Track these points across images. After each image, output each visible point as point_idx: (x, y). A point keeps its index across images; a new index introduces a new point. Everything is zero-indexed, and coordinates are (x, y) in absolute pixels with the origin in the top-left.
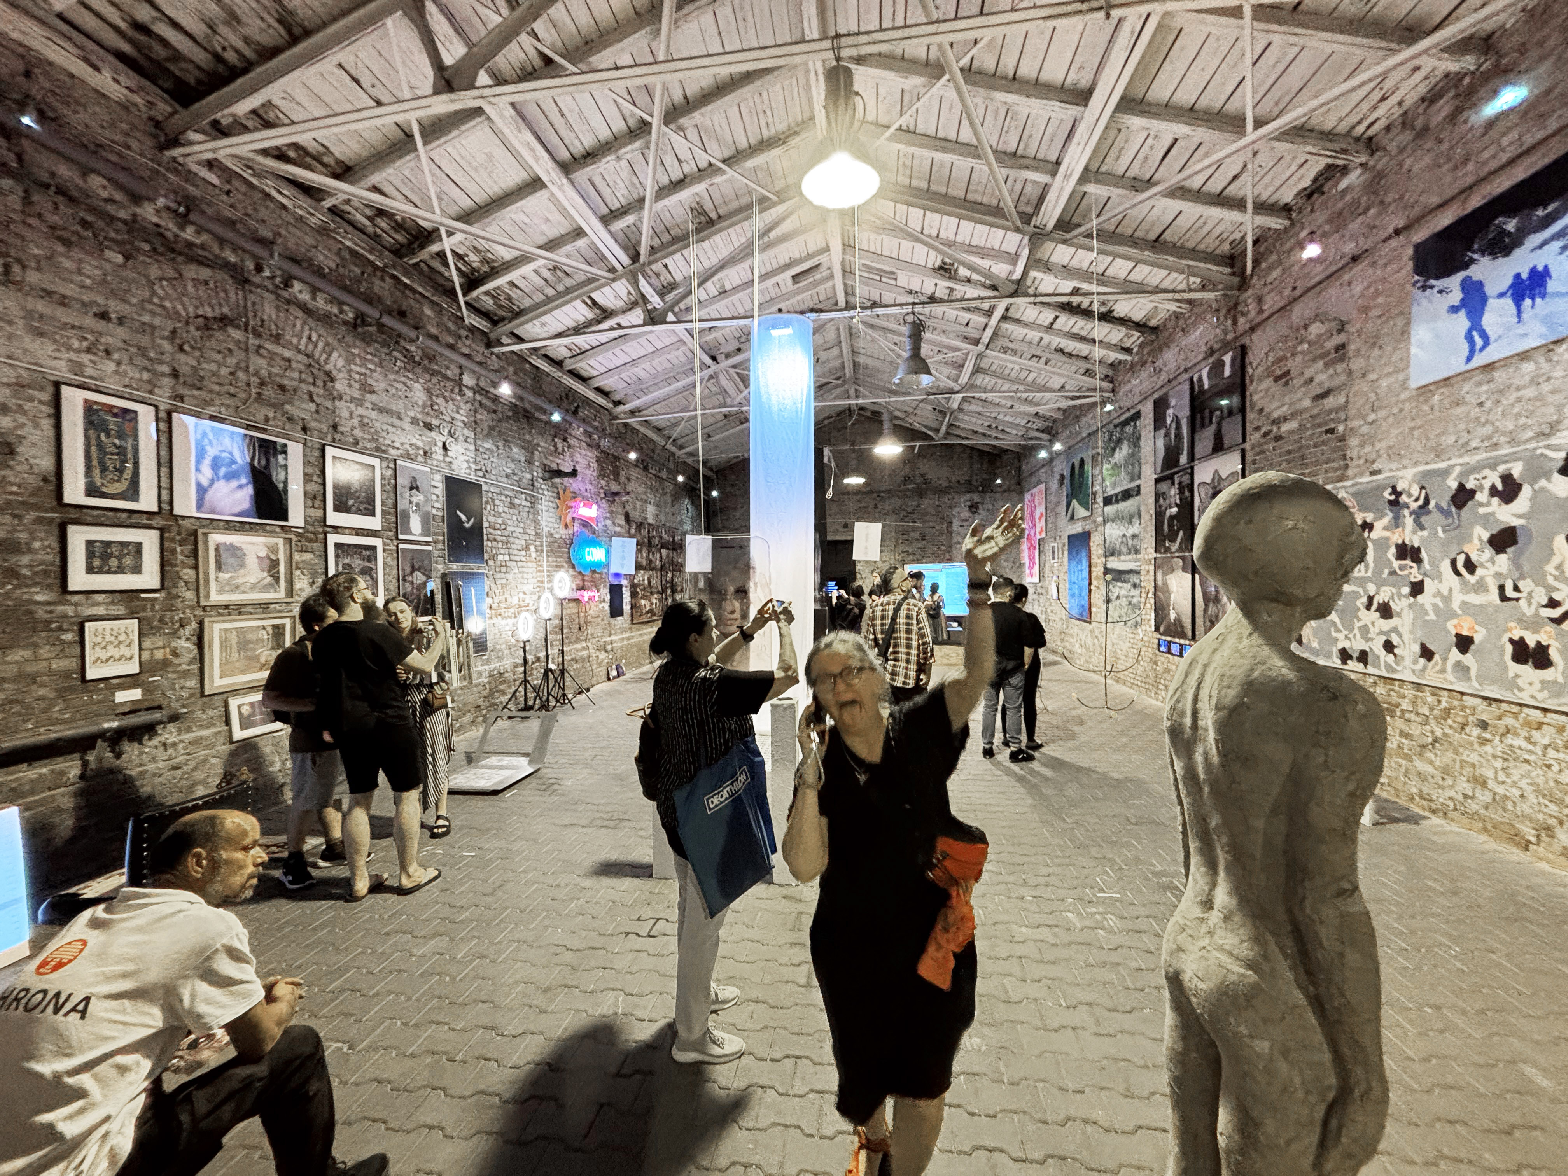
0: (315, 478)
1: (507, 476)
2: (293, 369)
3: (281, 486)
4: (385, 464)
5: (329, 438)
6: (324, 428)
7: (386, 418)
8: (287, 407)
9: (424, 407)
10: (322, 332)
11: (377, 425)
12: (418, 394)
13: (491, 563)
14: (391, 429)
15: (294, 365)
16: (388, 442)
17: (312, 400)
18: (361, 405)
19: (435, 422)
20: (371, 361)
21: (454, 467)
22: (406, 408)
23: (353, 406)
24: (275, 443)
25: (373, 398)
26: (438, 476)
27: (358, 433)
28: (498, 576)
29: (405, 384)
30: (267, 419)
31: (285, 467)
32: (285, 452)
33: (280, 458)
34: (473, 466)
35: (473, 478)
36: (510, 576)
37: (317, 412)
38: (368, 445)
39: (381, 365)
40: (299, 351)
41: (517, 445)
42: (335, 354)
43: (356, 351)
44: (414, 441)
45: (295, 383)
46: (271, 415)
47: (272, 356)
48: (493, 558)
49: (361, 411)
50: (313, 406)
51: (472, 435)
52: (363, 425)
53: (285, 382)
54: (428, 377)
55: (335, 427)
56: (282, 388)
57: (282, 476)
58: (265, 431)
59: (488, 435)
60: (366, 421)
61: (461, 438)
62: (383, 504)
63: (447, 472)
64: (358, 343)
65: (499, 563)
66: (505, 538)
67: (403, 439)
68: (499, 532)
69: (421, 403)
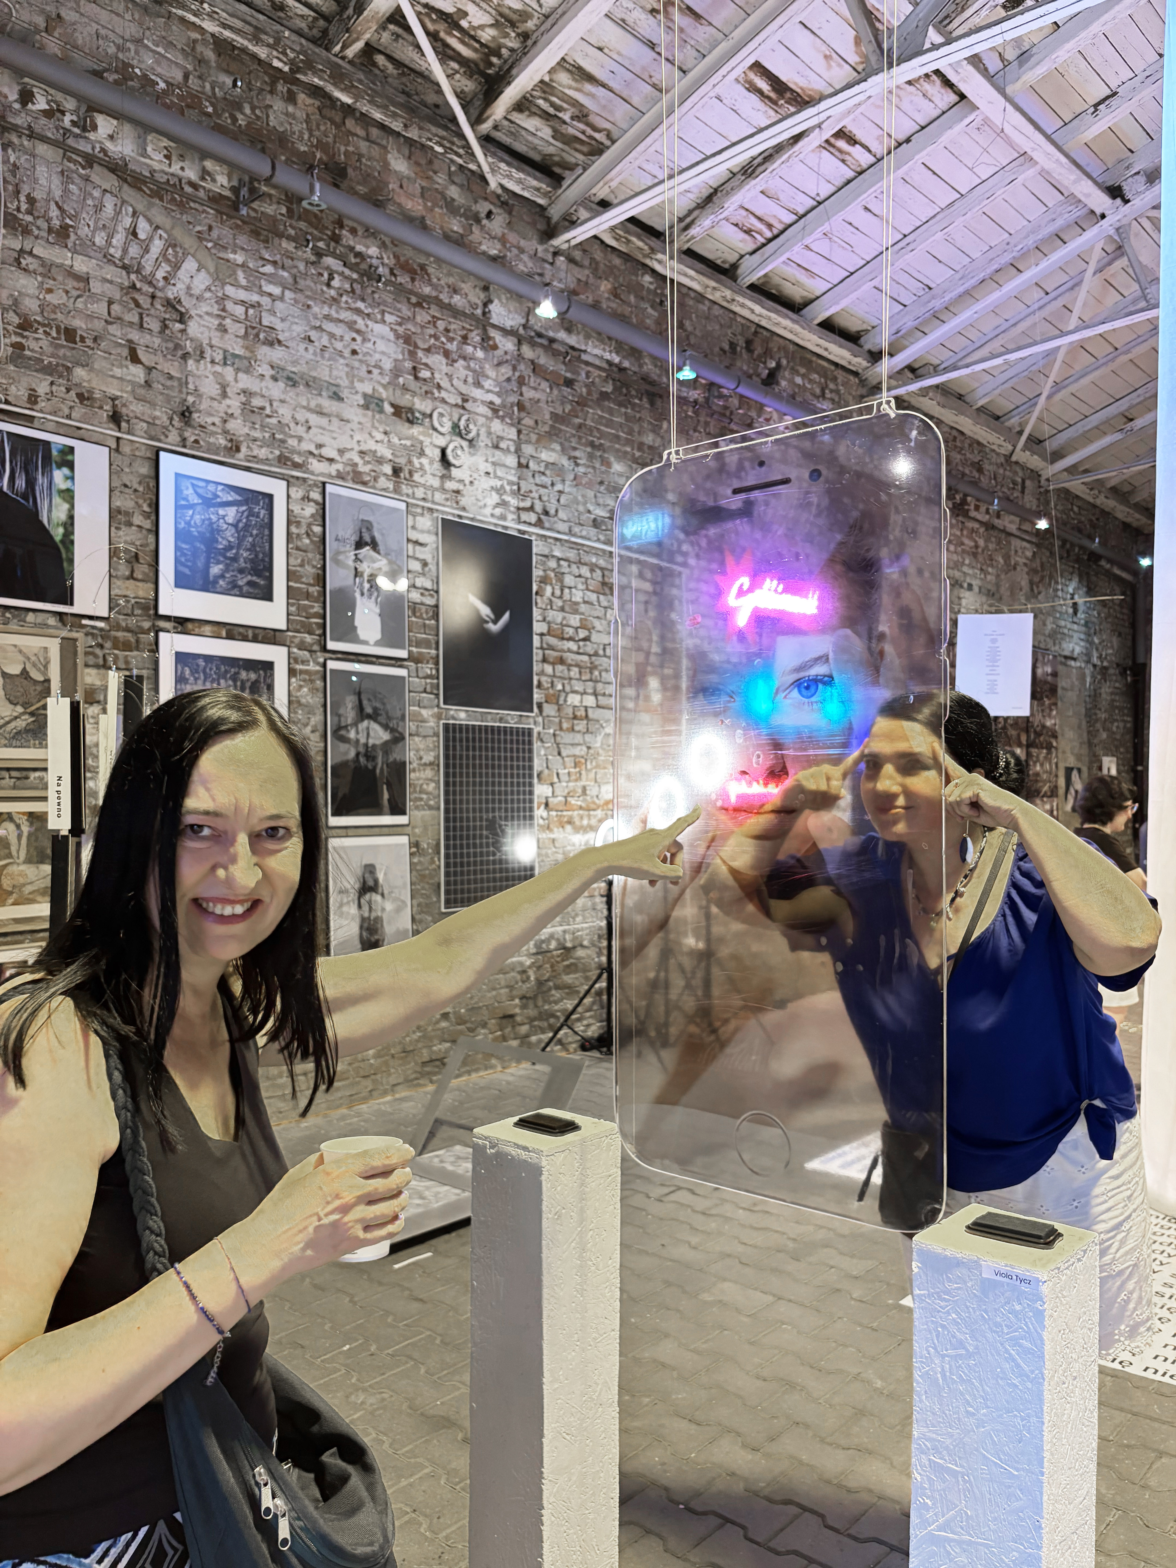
0: (138, 520)
1: (596, 523)
2: (94, 298)
3: (58, 533)
4: (297, 493)
5: (174, 436)
6: (161, 415)
7: (304, 397)
8: (80, 373)
9: (396, 372)
10: (160, 218)
11: (285, 412)
12: (381, 346)
13: (549, 709)
14: (314, 419)
15: (96, 287)
16: (306, 446)
17: (135, 358)
18: (247, 371)
19: (422, 405)
20: (272, 279)
21: (464, 501)
22: (351, 376)
23: (229, 373)
24: (47, 444)
25: (277, 354)
26: (425, 522)
27: (237, 426)
28: (566, 738)
29: (351, 326)
30: (33, 399)
31: (68, 495)
32: (71, 465)
33: (59, 476)
34: (513, 502)
35: (511, 526)
36: (597, 742)
37: (148, 384)
38: (263, 453)
39: (295, 286)
40: (108, 259)
41: (622, 456)
42: (190, 265)
43: (239, 258)
44: (371, 445)
45: (99, 325)
46: (42, 388)
47: (48, 269)
48: (554, 699)
49: (245, 381)
50: (137, 373)
51: (512, 433)
52: (248, 410)
53: (78, 323)
54: (406, 311)
55: (186, 415)
56: (70, 334)
57: (60, 512)
58: (28, 421)
59: (553, 434)
60: (256, 402)
61: (484, 440)
62: (291, 575)
63: (450, 512)
64: (242, 240)
65: (570, 711)
66: (585, 658)
67: (344, 441)
68: (572, 646)
69: (387, 365)
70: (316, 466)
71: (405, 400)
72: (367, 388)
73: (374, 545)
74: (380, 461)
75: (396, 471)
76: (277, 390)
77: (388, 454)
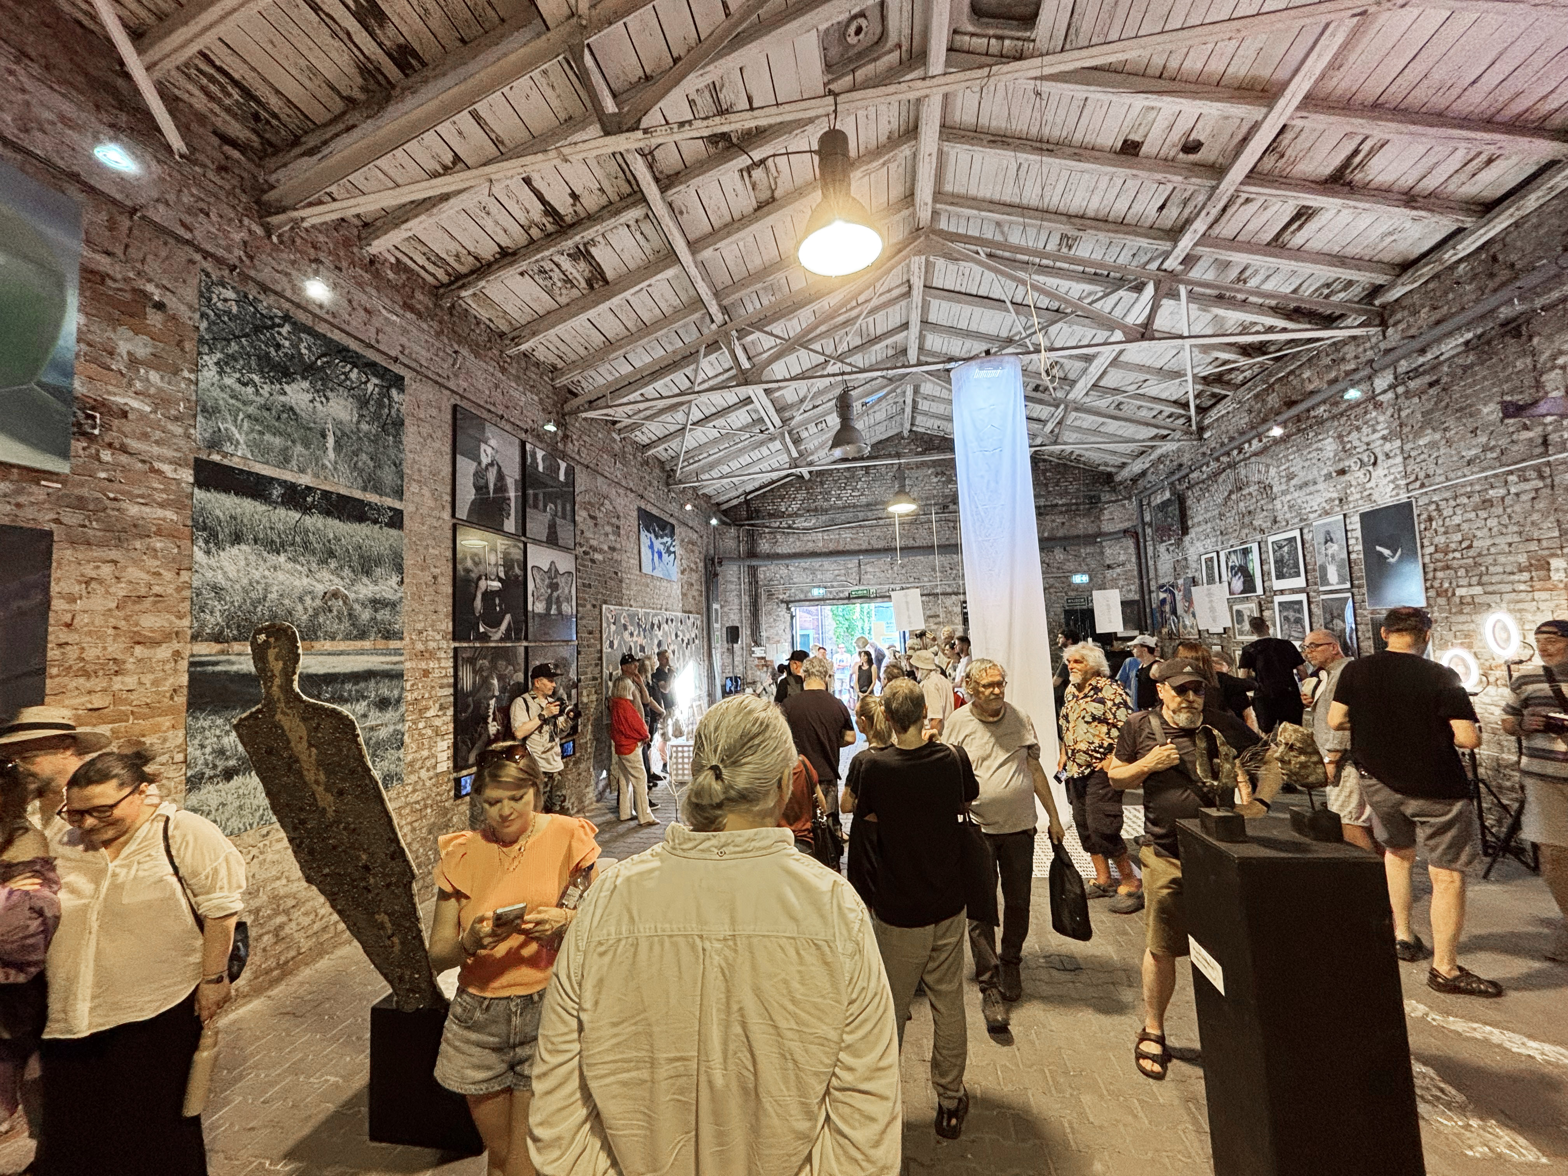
2: (1253, 498)
3: (1251, 572)
4: (1306, 531)
6: (1269, 524)
7: (1304, 491)
8: (1253, 522)
9: (1336, 455)
10: (1263, 460)
11: (1300, 501)
12: (1329, 448)
14: (1309, 497)
15: (1253, 494)
16: (1308, 510)
17: (1263, 510)
18: (1288, 493)
19: (1348, 463)
20: (1291, 453)
21: (1373, 498)
22: (1319, 470)
23: (1283, 497)
25: (1296, 481)
29: (1318, 449)
30: (1246, 535)
31: (1252, 561)
33: (1250, 556)
34: (1402, 483)
35: (1401, 498)
37: (1266, 516)
38: (1295, 521)
39: (1298, 450)
40: (1255, 483)
43: (1282, 455)
44: (1330, 495)
45: (1255, 505)
46: (1248, 531)
47: (1245, 497)
48: (1444, 594)
49: (1289, 497)
50: (1264, 514)
51: (1398, 443)
54: (1336, 424)
55: (1275, 521)
56: (1250, 512)
59: (1424, 425)
61: (1381, 459)
63: (1367, 508)
64: (1282, 448)
65: (1458, 600)
66: (1470, 561)
67: (1319, 500)
68: (1458, 555)
69: (1332, 454)
70: (1312, 516)
71: (1341, 466)
72: (1325, 472)
73: (1331, 540)
74: (1333, 500)
75: (1341, 500)
76: (1296, 494)
77: (1335, 495)
